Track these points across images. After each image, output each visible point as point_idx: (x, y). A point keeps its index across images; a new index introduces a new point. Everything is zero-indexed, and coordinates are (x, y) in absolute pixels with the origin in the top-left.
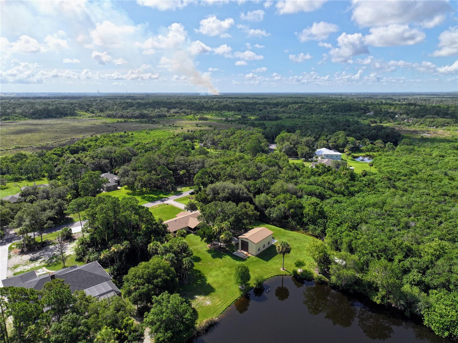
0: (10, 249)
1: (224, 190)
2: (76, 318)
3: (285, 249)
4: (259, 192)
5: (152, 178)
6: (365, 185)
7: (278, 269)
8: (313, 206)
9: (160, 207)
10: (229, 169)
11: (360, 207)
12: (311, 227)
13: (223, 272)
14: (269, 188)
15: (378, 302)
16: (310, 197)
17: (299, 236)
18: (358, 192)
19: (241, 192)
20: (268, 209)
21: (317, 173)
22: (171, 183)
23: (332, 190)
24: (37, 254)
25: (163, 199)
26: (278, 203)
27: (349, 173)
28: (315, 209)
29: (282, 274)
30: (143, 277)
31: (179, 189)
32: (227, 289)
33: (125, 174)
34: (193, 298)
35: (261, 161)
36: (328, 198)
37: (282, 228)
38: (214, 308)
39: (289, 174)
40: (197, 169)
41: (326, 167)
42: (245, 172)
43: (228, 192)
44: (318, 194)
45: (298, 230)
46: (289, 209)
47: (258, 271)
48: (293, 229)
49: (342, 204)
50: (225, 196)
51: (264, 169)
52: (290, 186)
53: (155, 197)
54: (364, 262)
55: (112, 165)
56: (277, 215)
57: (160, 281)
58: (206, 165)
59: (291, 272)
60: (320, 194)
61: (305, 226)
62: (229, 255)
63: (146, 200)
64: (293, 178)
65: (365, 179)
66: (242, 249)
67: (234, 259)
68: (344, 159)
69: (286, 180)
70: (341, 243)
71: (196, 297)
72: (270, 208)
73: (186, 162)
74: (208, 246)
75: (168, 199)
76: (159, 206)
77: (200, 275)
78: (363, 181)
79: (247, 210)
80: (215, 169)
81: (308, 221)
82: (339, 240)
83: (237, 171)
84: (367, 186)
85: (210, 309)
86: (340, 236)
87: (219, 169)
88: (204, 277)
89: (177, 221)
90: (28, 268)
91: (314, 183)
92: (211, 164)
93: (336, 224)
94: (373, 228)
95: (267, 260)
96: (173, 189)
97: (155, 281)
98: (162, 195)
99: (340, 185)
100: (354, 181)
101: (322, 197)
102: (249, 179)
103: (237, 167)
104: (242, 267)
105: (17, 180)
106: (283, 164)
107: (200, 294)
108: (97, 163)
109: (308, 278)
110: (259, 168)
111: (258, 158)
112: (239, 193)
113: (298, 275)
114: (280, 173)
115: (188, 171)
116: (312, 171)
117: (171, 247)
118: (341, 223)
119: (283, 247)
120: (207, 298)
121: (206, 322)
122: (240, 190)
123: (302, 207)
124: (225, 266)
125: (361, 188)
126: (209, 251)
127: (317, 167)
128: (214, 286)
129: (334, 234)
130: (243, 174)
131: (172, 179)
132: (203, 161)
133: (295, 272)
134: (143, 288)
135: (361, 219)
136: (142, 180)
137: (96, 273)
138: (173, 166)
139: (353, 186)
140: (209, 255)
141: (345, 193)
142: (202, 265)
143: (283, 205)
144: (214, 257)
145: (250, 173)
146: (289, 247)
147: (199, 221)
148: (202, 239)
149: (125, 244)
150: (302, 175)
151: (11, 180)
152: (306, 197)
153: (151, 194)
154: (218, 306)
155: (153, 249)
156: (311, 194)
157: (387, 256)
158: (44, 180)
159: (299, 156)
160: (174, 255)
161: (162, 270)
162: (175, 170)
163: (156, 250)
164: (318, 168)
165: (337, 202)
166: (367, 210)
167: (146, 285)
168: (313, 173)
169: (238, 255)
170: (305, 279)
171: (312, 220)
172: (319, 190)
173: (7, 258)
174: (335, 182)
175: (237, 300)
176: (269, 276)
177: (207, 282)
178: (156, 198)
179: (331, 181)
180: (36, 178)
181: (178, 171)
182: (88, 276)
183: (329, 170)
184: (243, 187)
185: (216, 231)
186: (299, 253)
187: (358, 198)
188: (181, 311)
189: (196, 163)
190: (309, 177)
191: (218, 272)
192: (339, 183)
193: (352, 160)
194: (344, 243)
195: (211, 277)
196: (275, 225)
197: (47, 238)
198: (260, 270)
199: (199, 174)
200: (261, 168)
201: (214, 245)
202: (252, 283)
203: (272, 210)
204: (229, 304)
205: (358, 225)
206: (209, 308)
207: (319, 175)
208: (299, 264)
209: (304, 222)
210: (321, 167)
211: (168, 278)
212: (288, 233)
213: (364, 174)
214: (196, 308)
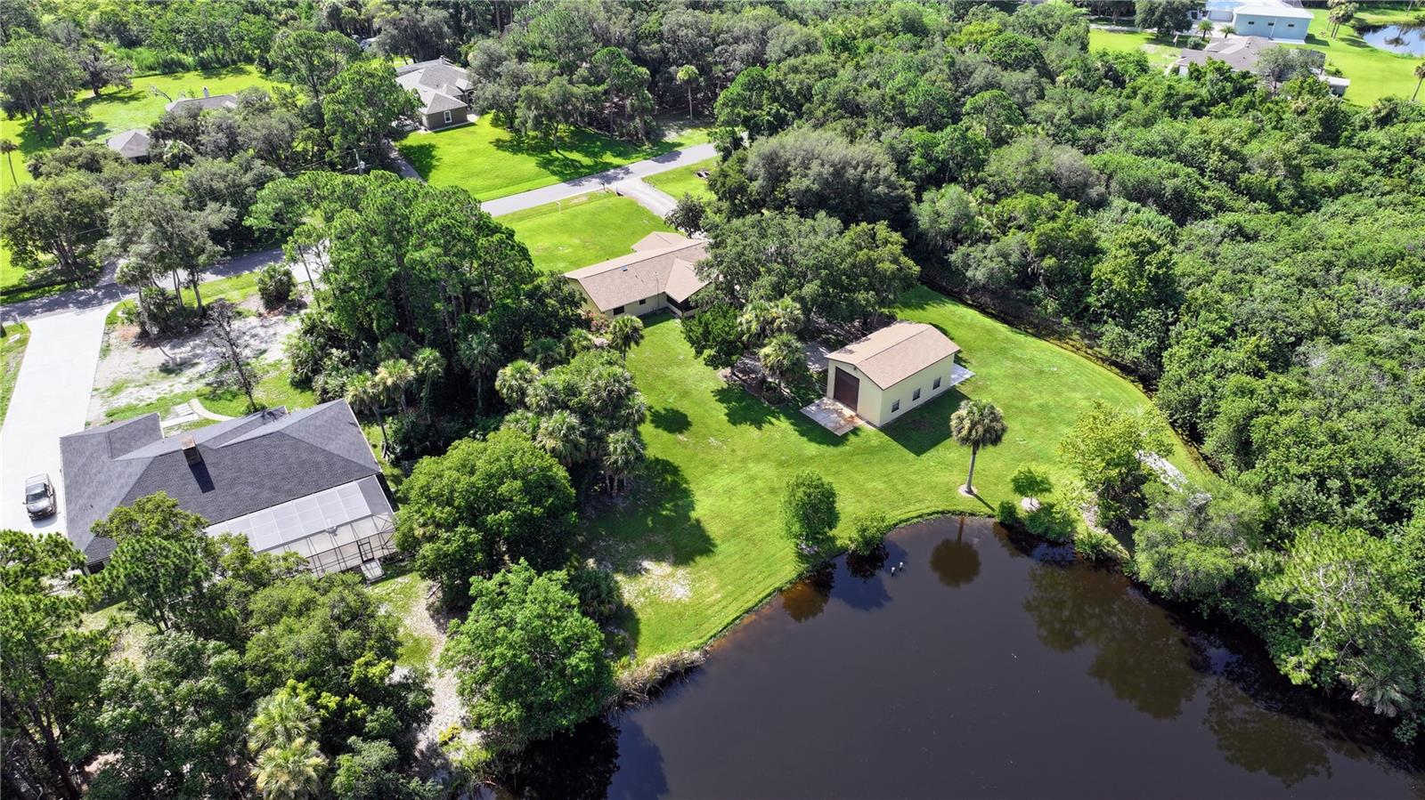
0: (111, 321)
1: (805, 166)
2: (192, 648)
3: (980, 429)
4: (940, 175)
5: (572, 95)
6: (1376, 163)
7: (949, 490)
8: (1133, 257)
9: (592, 205)
10: (846, 74)
11: (1328, 265)
12: (1112, 331)
13: (752, 479)
14: (980, 165)
15: (1298, 678)
16: (1135, 205)
17: (1060, 361)
18: (1336, 193)
19: (870, 174)
20: (962, 249)
21: (1190, 103)
22: (643, 111)
23: (1231, 181)
24: (183, 352)
25: (611, 172)
26: (1003, 226)
27: (1319, 109)
28: (1141, 264)
29: (961, 508)
30: (449, 503)
31: (671, 137)
32: (755, 545)
33: (489, 70)
34: (634, 571)
35: (980, 38)
36: (1206, 216)
37: (1004, 321)
38: (696, 615)
39: (1075, 104)
40: (737, 64)
41: (1234, 76)
42: (902, 91)
43: (820, 174)
44: (1168, 193)
45: (1061, 336)
46: (1042, 255)
47: (875, 489)
48: (1043, 330)
49: (1254, 247)
50: (808, 190)
51: (978, 79)
52: (1067, 158)
53: (586, 161)
54: (1282, 503)
55: (459, 31)
56: (991, 276)
57: (507, 520)
58: (772, 51)
59: (996, 506)
60: (1178, 194)
61: (1091, 322)
62: (788, 417)
63: (554, 173)
64: (1085, 121)
65: (1380, 135)
66: (837, 397)
67: (802, 434)
68: (1318, 36)
69: (1058, 127)
70: (1212, 415)
71: (646, 564)
72: (970, 246)
73: (700, 34)
74: (720, 377)
75: (627, 172)
76: (592, 197)
77: (675, 484)
78: (1369, 145)
79: (874, 255)
80: (795, 70)
81: (1103, 307)
82: (1204, 400)
83: (875, 85)
84: (1382, 166)
85: (681, 616)
86: (1213, 388)
87: (809, 72)
88: (686, 493)
89: (631, 270)
90: (150, 395)
91: (1163, 147)
92: (788, 47)
93: (1211, 335)
94: (1360, 366)
95: (919, 450)
96: (647, 134)
97: (490, 518)
98: (608, 158)
99: (1269, 165)
100: (1334, 142)
101: (1182, 209)
102: (914, 122)
103: (879, 64)
104: (809, 486)
105: (170, 68)
106: (1062, 57)
107: (659, 557)
108: (406, 23)
109: (1052, 536)
110: (959, 75)
111: (971, 28)
112: (862, 180)
113: (1018, 521)
114: (1041, 96)
115: (704, 70)
116: (1169, 96)
117: (572, 390)
118: (1231, 332)
119: (974, 425)
120: (681, 572)
121: (655, 669)
122: (868, 167)
123: (1091, 251)
124: (764, 456)
125: (1356, 176)
126: (723, 395)
127: (1196, 74)
128: (713, 529)
129: (1192, 374)
130: (893, 98)
131: (645, 99)
132: (764, 33)
133: (1008, 510)
134: (448, 541)
135: (1319, 318)
136: (540, 99)
137: (332, 447)
138: (655, 46)
139: (1321, 165)
140: (720, 411)
141: (1281, 196)
142: (685, 446)
143: (1021, 234)
144: (734, 418)
145: (917, 98)
146: (998, 426)
147: (702, 280)
148: (699, 353)
149: (424, 359)
150: (1123, 110)
151: (150, 68)
152: (1118, 202)
153: (571, 148)
154: (711, 606)
155: (511, 387)
156: (1141, 194)
157: (1384, 497)
158: (250, 73)
159: (1138, 18)
160: (574, 420)
161: (518, 484)
162: (658, 66)
163: (523, 393)
164: (1198, 79)
165: (1241, 234)
166: (1354, 281)
167: (460, 529)
168: (1173, 105)
169: (821, 419)
170: (1040, 538)
171: (1121, 306)
172: (1177, 181)
173: (97, 353)
174: (1253, 147)
175: (780, 590)
176: (912, 510)
177: (693, 515)
178: (588, 167)
179: (1235, 146)
180: (225, 65)
181: (673, 68)
182: (304, 456)
183: (1239, 91)
184: (882, 157)
185: (749, 329)
186: (1040, 430)
187: (1328, 224)
188: (557, 639)
189: (736, 40)
190: (1148, 123)
191: (736, 480)
192: (1264, 156)
193: (1353, 42)
194: (1222, 417)
195: (709, 493)
196: (983, 310)
197: (222, 292)
198: (881, 486)
199: (734, 89)
200: (967, 74)
201: (744, 372)
202: (845, 534)
203: (976, 252)
204: (750, 604)
205: (1299, 340)
206: (679, 613)
207: (1197, 112)
208: (1028, 485)
209: (1087, 307)
210: (1209, 76)
211: (537, 511)
212: (1021, 346)
213: (1383, 113)
214: (635, 607)
